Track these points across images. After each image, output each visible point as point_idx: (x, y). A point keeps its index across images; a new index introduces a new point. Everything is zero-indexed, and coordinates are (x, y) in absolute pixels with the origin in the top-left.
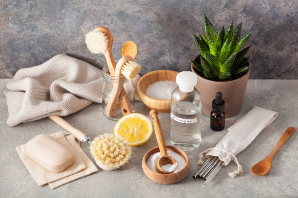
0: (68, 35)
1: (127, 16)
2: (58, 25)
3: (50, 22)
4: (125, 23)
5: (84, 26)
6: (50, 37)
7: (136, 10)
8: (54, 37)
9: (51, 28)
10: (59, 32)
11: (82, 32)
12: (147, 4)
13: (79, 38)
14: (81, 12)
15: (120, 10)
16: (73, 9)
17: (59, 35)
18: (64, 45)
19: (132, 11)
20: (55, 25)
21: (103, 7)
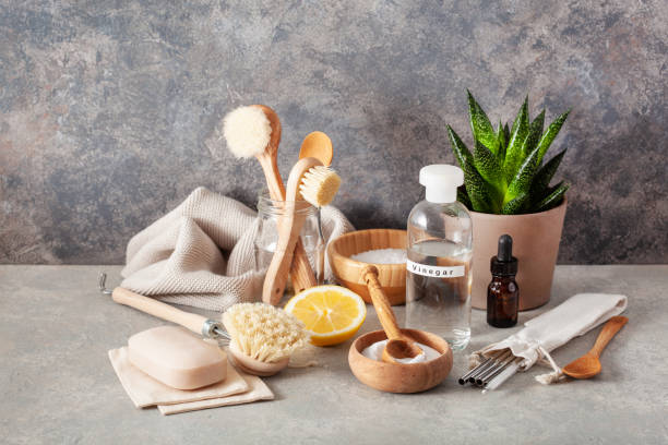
0: (180, 160)
1: (305, 115)
2: (161, 137)
3: (144, 128)
4: (300, 132)
5: (214, 139)
6: (141, 165)
7: (325, 101)
8: (150, 166)
9: (145, 144)
10: (160, 154)
11: (210, 153)
12: (347, 88)
13: (203, 168)
14: (209, 106)
15: (290, 101)
16: (193, 100)
17: (160, 160)
18: (171, 185)
19: (317, 103)
20: (153, 138)
21: (254, 94)
